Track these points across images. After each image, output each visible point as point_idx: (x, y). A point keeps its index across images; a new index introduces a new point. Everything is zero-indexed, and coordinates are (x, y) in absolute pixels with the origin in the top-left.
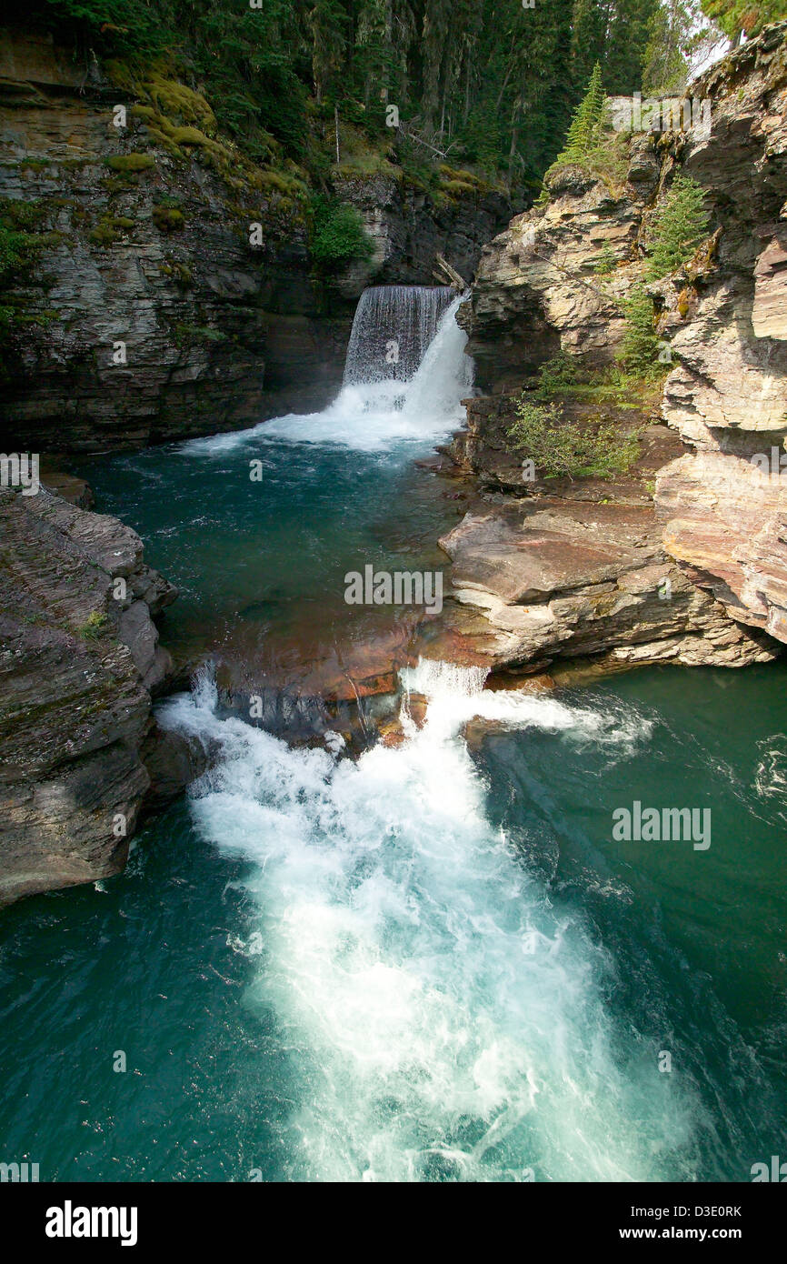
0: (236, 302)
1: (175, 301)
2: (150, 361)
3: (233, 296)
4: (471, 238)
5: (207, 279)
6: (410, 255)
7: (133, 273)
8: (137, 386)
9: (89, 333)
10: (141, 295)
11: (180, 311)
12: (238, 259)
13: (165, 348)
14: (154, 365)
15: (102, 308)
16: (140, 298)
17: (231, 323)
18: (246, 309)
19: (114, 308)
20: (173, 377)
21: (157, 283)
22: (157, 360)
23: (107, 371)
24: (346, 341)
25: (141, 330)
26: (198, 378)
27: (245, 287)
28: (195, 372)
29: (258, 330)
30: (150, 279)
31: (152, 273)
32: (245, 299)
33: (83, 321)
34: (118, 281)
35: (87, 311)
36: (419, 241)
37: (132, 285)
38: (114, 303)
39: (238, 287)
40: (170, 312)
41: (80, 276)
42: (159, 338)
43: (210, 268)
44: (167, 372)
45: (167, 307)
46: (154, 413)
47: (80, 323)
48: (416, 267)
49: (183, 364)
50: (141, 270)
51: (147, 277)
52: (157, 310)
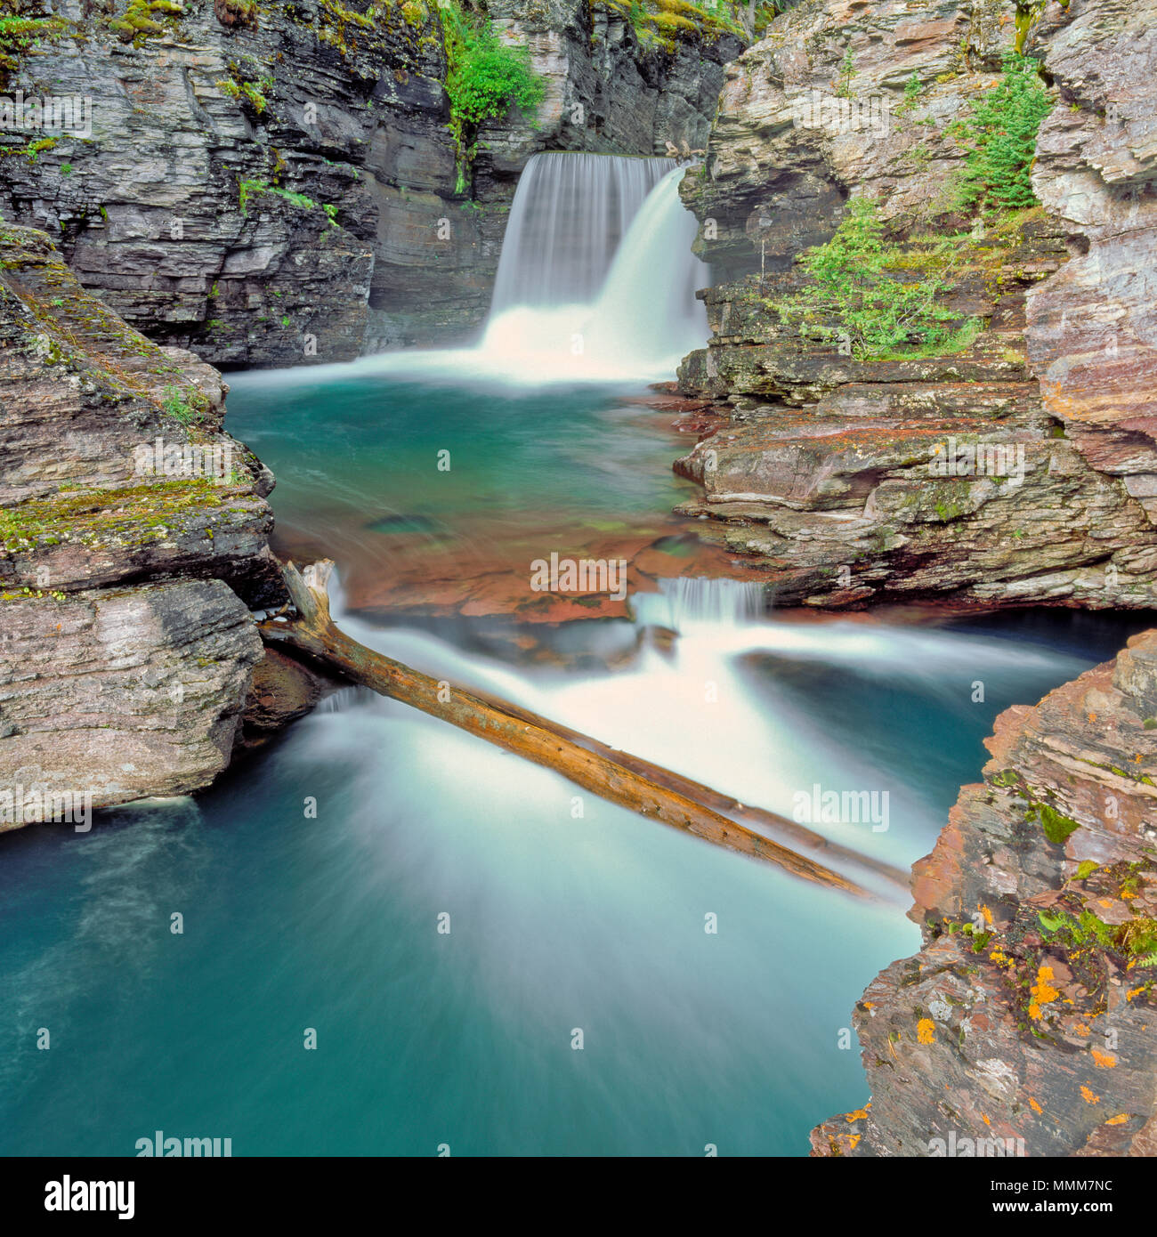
0: (334, 155)
1: (239, 141)
2: (196, 232)
3: (327, 143)
4: (694, 104)
5: (291, 110)
6: (602, 115)
7: (176, 89)
8: (170, 274)
9: (100, 180)
10: (187, 125)
11: (247, 156)
12: (337, 88)
13: (220, 213)
14: (201, 241)
15: (125, 142)
16: (184, 130)
17: (323, 188)
18: (347, 166)
19: (143, 142)
20: (228, 265)
21: (213, 109)
22: (207, 232)
23: (126, 245)
24: (498, 238)
25: (183, 181)
26: (268, 268)
27: (346, 132)
28: (264, 258)
29: (366, 202)
30: (203, 102)
31: (207, 92)
32: (348, 150)
33: (92, 160)
34: (153, 101)
35: (100, 143)
36: (614, 97)
37: (174, 108)
38: (143, 134)
39: (337, 132)
40: (230, 156)
41: (92, 89)
42: (211, 195)
43: (295, 95)
44: (220, 255)
45: (226, 148)
46: (194, 319)
47: (87, 164)
48: (609, 135)
49: (245, 241)
50: (189, 86)
51: (199, 97)
52: (211, 151)
